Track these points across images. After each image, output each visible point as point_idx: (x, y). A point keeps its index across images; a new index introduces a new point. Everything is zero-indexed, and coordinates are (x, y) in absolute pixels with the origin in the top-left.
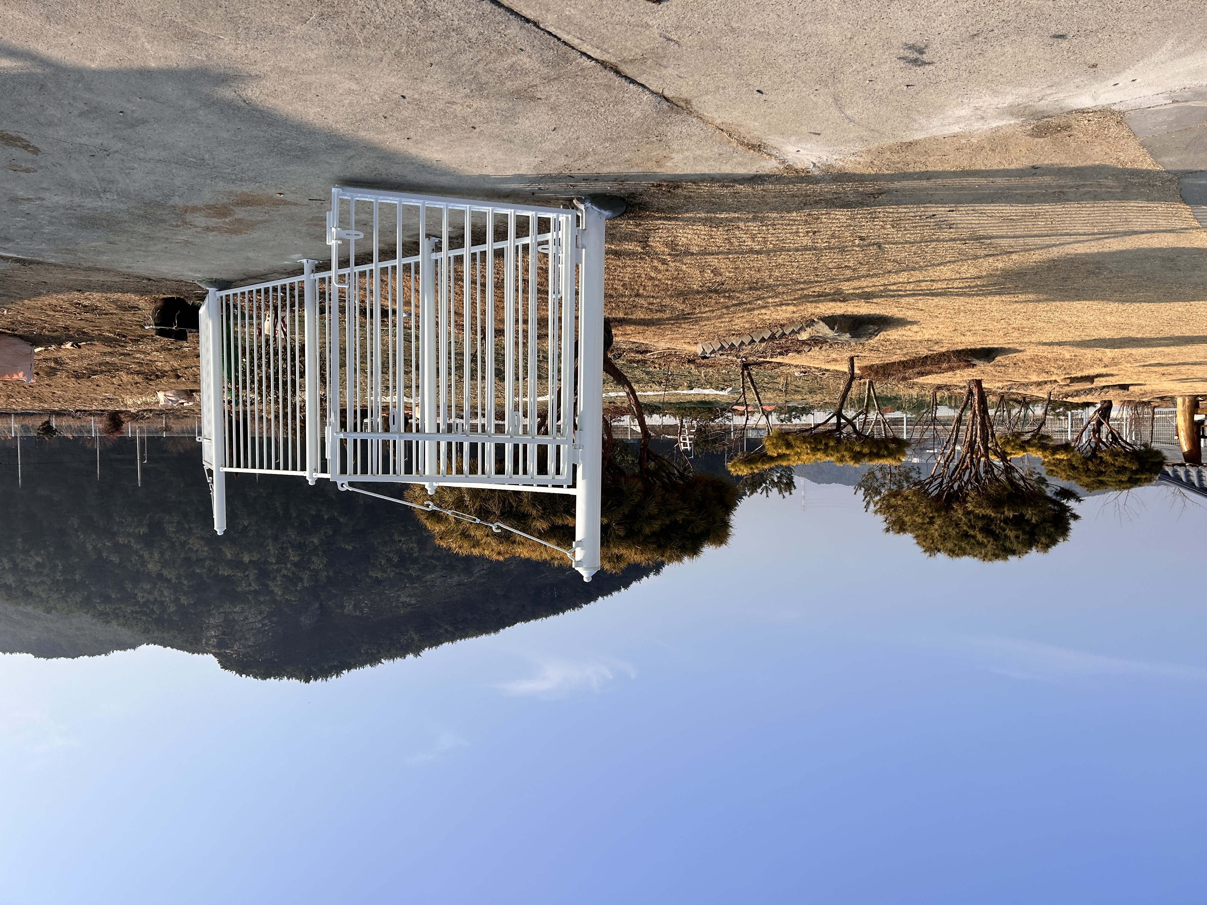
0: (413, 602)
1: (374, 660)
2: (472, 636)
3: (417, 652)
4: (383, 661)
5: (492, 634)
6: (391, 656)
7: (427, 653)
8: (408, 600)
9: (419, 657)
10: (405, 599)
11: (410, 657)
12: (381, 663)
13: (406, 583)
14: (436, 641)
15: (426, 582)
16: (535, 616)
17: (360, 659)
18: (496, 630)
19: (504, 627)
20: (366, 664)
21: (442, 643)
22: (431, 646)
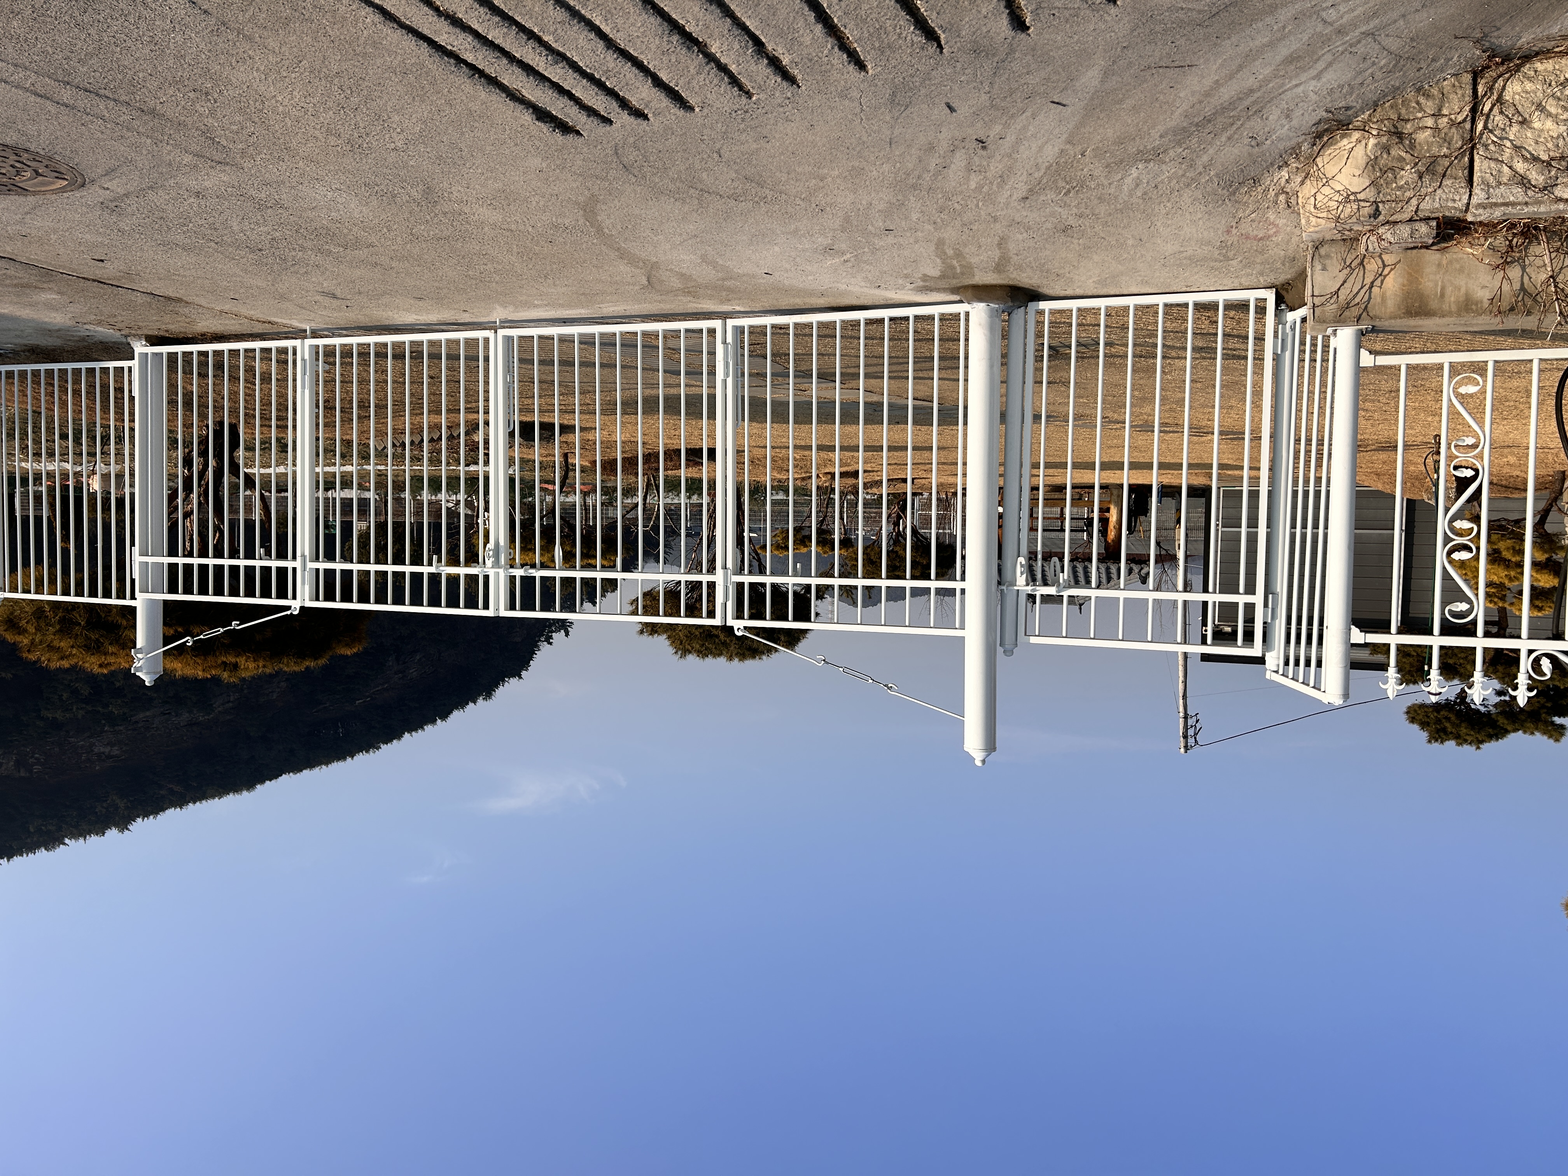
0: (116, 751)
1: (51, 840)
4: (67, 841)
6: (81, 832)
8: (107, 750)
11: (112, 833)
12: (65, 844)
13: (104, 725)
14: (153, 807)
16: (311, 764)
21: (163, 809)
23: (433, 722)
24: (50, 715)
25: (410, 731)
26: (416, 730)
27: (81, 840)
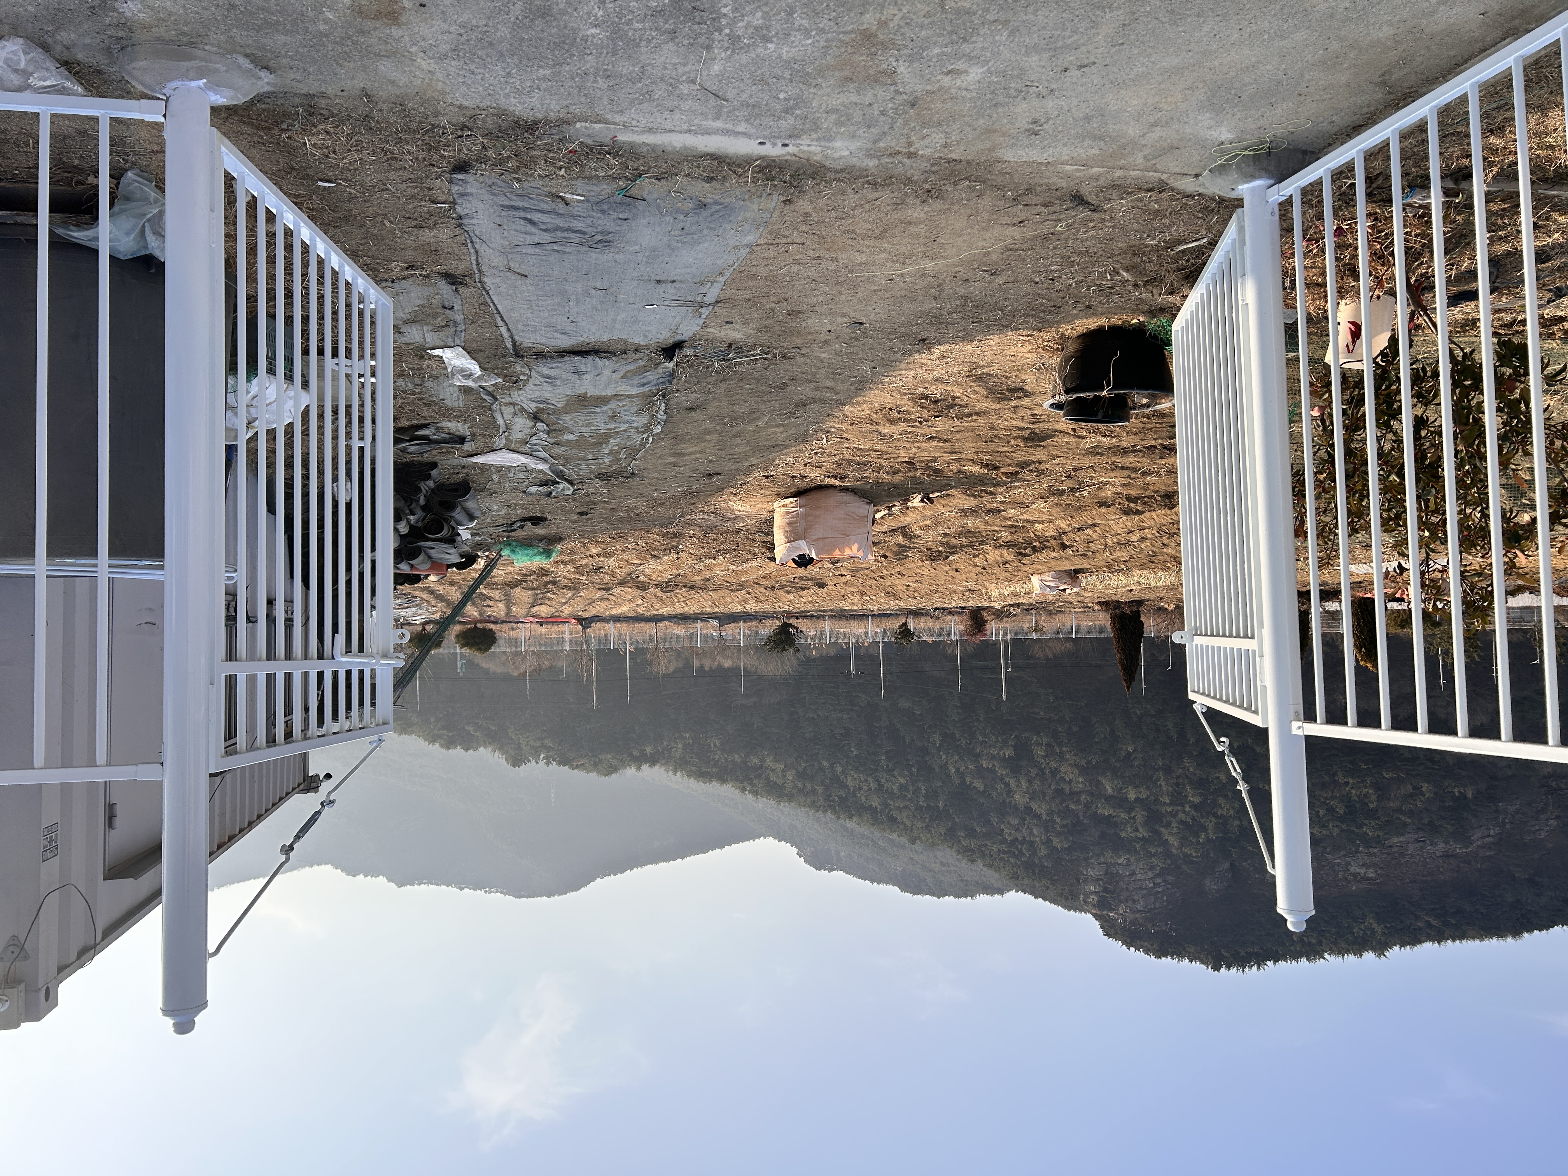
2: (1473, 938)
3: (1381, 949)
5: (1510, 939)
7: (1395, 952)
9: (1383, 958)
10: (1358, 870)
15: (1390, 846)
17: (1292, 948)
18: (1516, 933)
19: (1530, 930)
20: (1301, 957)
22: (1403, 945)
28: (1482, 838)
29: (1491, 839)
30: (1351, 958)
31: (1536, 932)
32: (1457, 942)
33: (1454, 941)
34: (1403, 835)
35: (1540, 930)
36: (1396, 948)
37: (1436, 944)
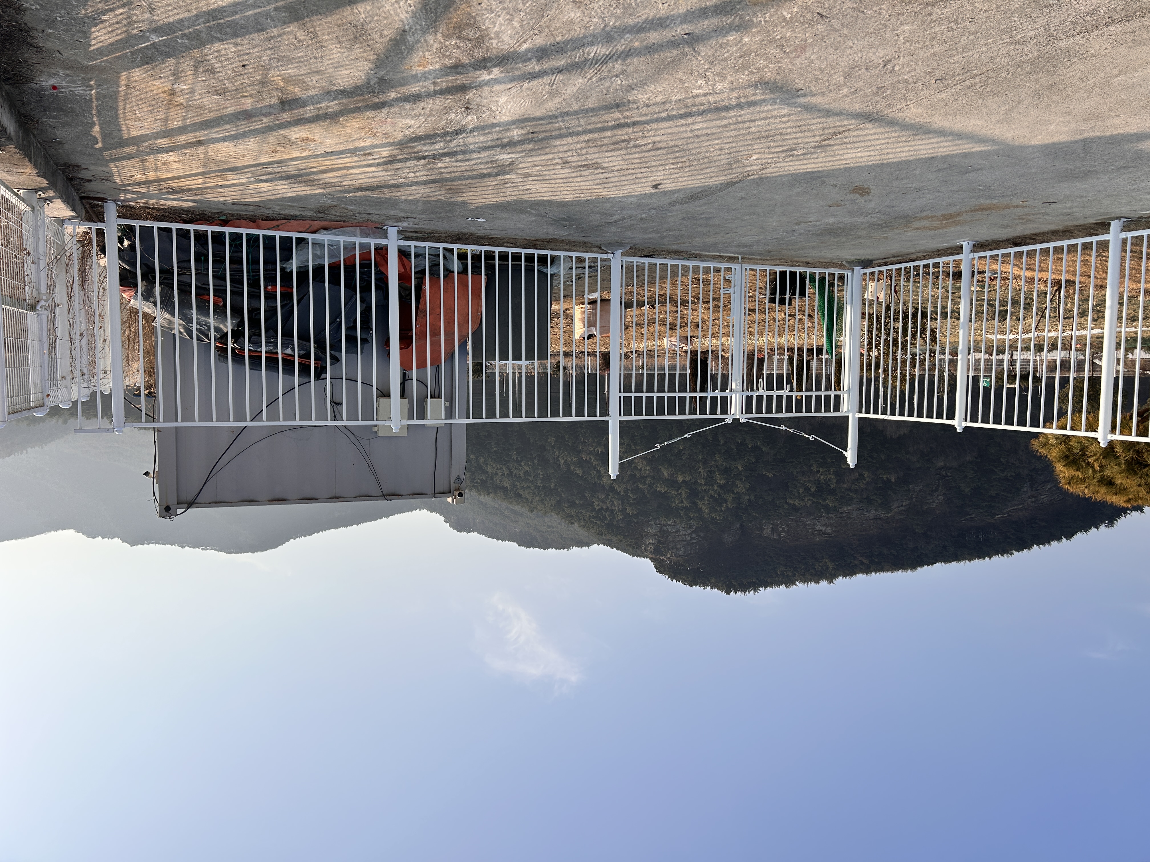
0: (829, 531)
1: (789, 581)
2: (888, 571)
4: (797, 583)
6: (806, 580)
7: (840, 580)
11: (824, 583)
12: (796, 585)
14: (850, 571)
16: (957, 558)
17: (777, 579)
18: (913, 567)
19: (922, 566)
21: (855, 574)
22: (844, 576)
23: (1059, 539)
24: (792, 502)
25: (1038, 544)
26: (1044, 544)
27: (806, 585)
28: (898, 507)
29: (903, 508)
30: (812, 585)
31: (925, 567)
32: (878, 573)
33: (876, 573)
34: (850, 505)
35: (928, 566)
36: (840, 578)
37: (865, 575)
